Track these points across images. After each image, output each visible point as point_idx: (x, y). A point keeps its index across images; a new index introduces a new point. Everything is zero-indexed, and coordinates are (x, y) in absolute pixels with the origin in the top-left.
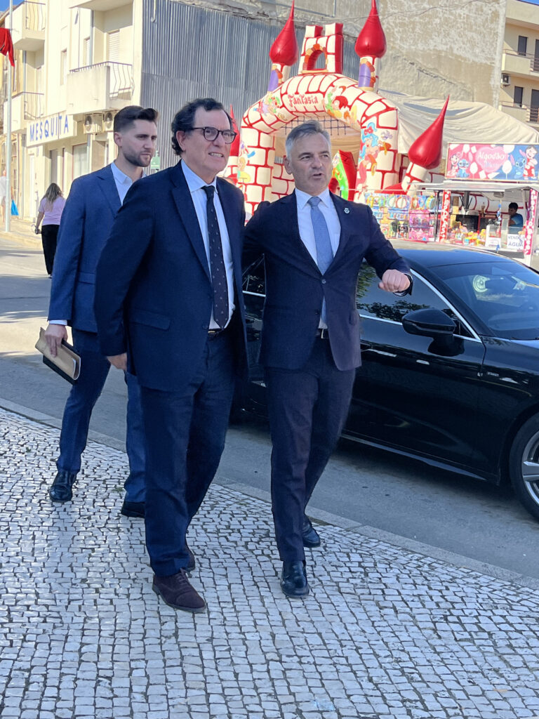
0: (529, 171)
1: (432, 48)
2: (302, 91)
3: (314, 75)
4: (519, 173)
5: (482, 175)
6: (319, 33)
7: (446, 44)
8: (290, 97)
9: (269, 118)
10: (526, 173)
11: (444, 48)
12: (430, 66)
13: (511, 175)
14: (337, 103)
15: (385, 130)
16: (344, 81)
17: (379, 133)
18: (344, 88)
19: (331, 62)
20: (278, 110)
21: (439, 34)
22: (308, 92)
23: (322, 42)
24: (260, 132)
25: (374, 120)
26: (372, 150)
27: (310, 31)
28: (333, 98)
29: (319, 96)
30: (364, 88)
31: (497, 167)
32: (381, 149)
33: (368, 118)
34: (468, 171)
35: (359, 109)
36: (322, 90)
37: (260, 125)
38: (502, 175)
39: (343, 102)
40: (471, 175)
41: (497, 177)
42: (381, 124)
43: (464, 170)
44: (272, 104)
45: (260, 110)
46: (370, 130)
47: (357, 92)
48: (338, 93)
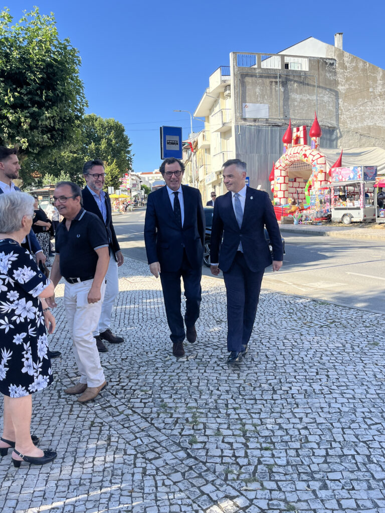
0: (359, 176)
1: (365, 125)
2: (292, 154)
3: (296, 146)
4: (356, 177)
5: (344, 180)
6: (298, 130)
7: (373, 122)
8: (289, 156)
9: (283, 165)
10: (358, 177)
11: (372, 124)
12: (365, 133)
13: (353, 178)
14: (303, 156)
15: (320, 165)
16: (307, 147)
17: (318, 166)
18: (306, 150)
19: (302, 141)
20: (285, 161)
21: (369, 118)
22: (294, 154)
23: (299, 133)
24: (281, 170)
25: (315, 162)
26: (316, 173)
27: (295, 130)
28: (302, 155)
29: (298, 154)
30: (313, 150)
31: (348, 176)
32: (319, 172)
33: (313, 161)
34: (339, 178)
35: (311, 157)
36: (298, 152)
37: (280, 168)
38: (350, 179)
39: (305, 156)
40: (339, 180)
41: (349, 179)
42: (318, 163)
43: (337, 178)
44: (283, 159)
45: (280, 162)
46: (315, 166)
47: (311, 151)
48: (304, 152)
